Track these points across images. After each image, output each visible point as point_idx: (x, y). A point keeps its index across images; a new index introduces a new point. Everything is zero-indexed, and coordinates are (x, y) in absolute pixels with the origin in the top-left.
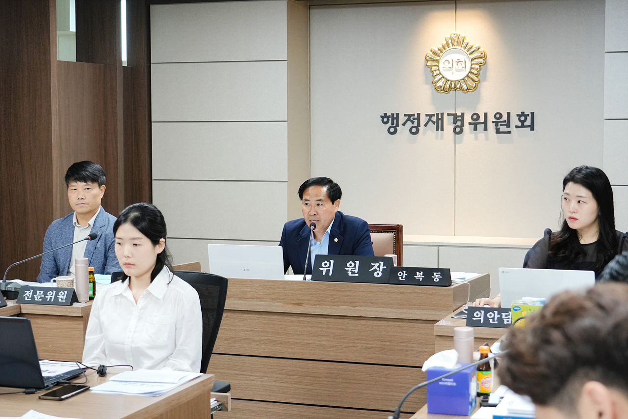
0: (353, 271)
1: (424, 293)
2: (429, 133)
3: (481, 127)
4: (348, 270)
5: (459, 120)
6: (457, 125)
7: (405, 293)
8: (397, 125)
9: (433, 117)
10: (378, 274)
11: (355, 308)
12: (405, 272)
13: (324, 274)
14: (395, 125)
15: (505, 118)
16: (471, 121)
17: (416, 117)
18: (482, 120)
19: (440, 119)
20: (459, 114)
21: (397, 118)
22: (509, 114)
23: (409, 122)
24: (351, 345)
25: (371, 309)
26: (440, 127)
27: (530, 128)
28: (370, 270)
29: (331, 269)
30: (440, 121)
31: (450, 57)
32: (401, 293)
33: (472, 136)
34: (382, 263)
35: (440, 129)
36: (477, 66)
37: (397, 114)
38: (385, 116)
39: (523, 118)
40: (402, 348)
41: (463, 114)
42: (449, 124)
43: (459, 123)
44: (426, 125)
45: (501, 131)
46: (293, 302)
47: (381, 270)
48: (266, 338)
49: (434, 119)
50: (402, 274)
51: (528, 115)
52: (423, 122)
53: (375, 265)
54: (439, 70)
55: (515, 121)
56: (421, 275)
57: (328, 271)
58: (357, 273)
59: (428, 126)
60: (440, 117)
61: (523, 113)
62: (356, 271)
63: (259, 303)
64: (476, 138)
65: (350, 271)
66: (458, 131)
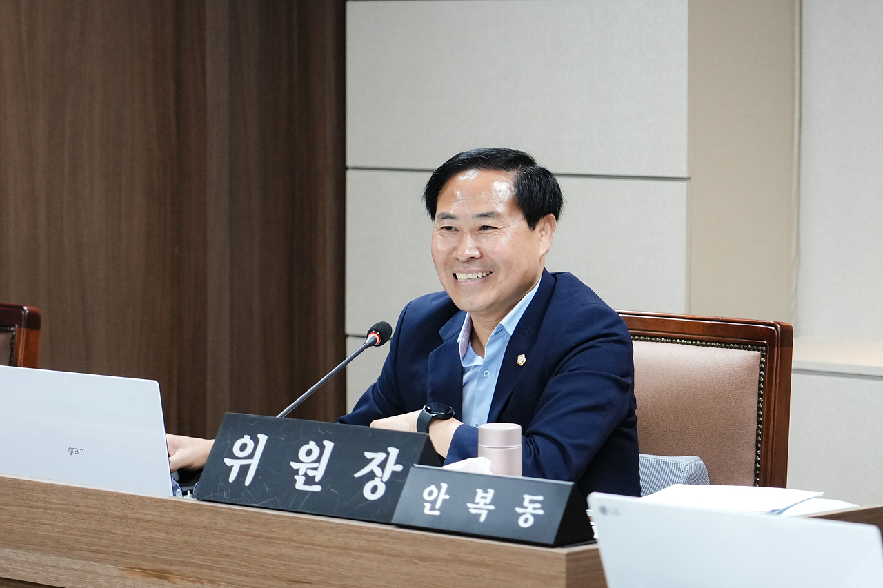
0: (311, 473)
1: (487, 566)
4: (297, 472)
7: (433, 559)
10: (374, 489)
12: (444, 486)
13: (232, 478)
28: (357, 475)
29: (254, 463)
32: (422, 559)
34: (393, 453)
46: (145, 565)
47: (387, 476)
50: (435, 491)
53: (372, 459)
56: (488, 501)
57: (244, 469)
58: (318, 483)
62: (319, 475)
65: (301, 472)
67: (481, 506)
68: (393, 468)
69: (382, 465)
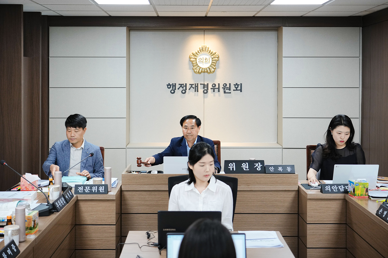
0: (246, 168)
1: (284, 177)
2: (191, 93)
3: (216, 90)
4: (243, 168)
8: (175, 89)
9: (193, 85)
10: (259, 169)
11: (249, 186)
12: (273, 167)
13: (231, 170)
15: (228, 86)
16: (212, 87)
17: (185, 85)
18: (217, 87)
19: (196, 86)
21: (175, 86)
22: (230, 84)
23: (181, 88)
24: (246, 205)
25: (257, 186)
26: (197, 90)
27: (240, 91)
28: (254, 167)
29: (234, 167)
30: (196, 87)
31: (201, 57)
33: (212, 94)
34: (260, 163)
35: (196, 91)
36: (215, 61)
37: (175, 84)
38: (169, 84)
39: (236, 86)
40: (272, 205)
41: (208, 84)
42: (201, 89)
43: (206, 88)
44: (189, 89)
45: (226, 92)
47: (260, 167)
49: (194, 86)
50: (271, 168)
51: (239, 85)
52: (188, 88)
53: (256, 165)
54: (196, 63)
55: (233, 88)
56: (281, 168)
57: (233, 168)
58: (248, 169)
60: (196, 85)
61: (237, 84)
64: (214, 96)
65: (244, 168)
66: (206, 92)
68: (260, 165)
69: (258, 165)
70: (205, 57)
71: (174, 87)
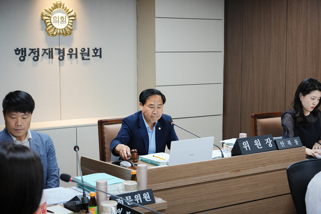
0: (259, 145)
2: (44, 60)
3: (74, 56)
4: (256, 145)
5: (62, 52)
6: (60, 55)
8: (25, 55)
9: (46, 51)
14: (23, 55)
15: (86, 51)
16: (68, 53)
17: (36, 50)
18: (74, 52)
20: (62, 49)
21: (25, 51)
22: (88, 49)
23: (32, 54)
25: (272, 166)
26: (51, 56)
27: (99, 57)
28: (266, 144)
29: (248, 146)
30: (51, 53)
31: (57, 15)
33: (69, 61)
34: (269, 139)
35: (51, 58)
36: (72, 21)
37: (25, 49)
38: (17, 50)
39: (96, 51)
41: (64, 49)
42: (56, 55)
43: (62, 54)
44: (42, 56)
45: (85, 58)
46: (235, 170)
47: (271, 143)
48: (218, 196)
49: (47, 51)
50: (282, 143)
51: (98, 50)
52: (41, 54)
53: (267, 140)
54: (51, 22)
55: (92, 53)
57: (248, 148)
58: (261, 147)
59: (44, 56)
60: (51, 51)
61: (96, 48)
63: (217, 174)
64: (71, 63)
66: (61, 59)
67: (290, 143)
68: (270, 141)
69: (269, 141)
70: (60, 15)
71: (24, 53)
